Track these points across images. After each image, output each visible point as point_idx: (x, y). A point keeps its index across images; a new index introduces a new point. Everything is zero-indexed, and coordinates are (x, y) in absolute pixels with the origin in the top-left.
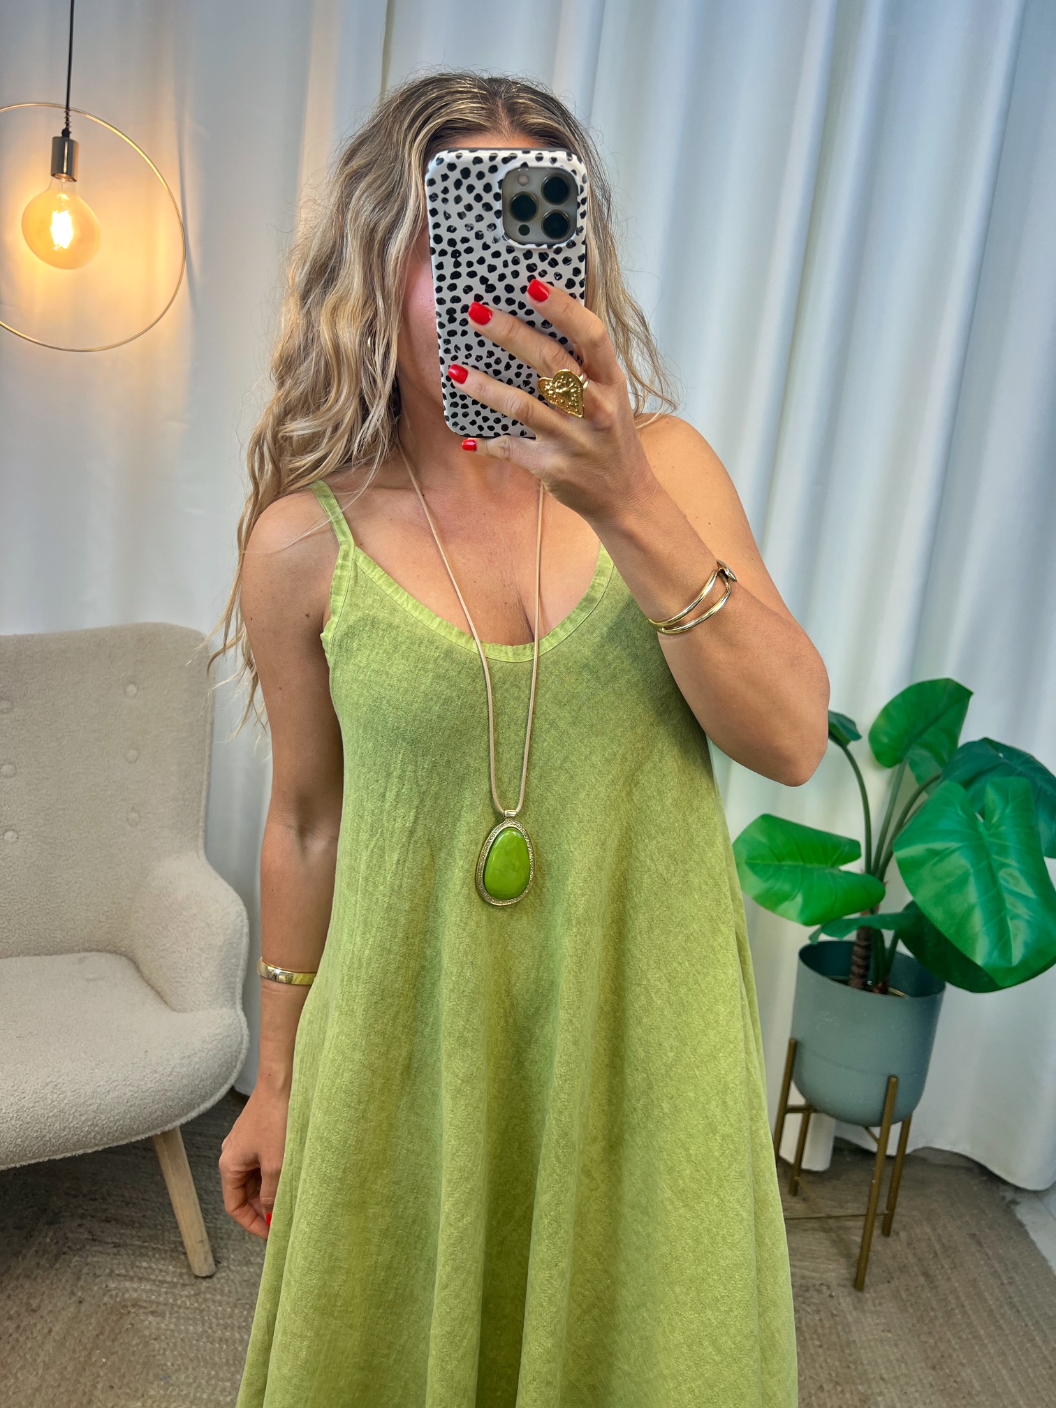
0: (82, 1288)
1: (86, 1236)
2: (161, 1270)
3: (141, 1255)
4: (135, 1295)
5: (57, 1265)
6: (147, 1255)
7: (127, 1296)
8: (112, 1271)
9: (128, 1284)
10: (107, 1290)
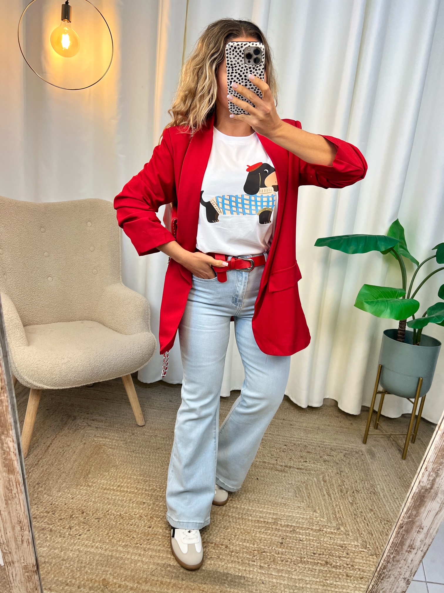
0: (85, 439)
1: (85, 424)
2: (113, 436)
3: (105, 431)
4: (104, 442)
5: (76, 433)
6: (107, 431)
7: (101, 442)
8: (95, 435)
9: (101, 439)
10: (94, 441)
